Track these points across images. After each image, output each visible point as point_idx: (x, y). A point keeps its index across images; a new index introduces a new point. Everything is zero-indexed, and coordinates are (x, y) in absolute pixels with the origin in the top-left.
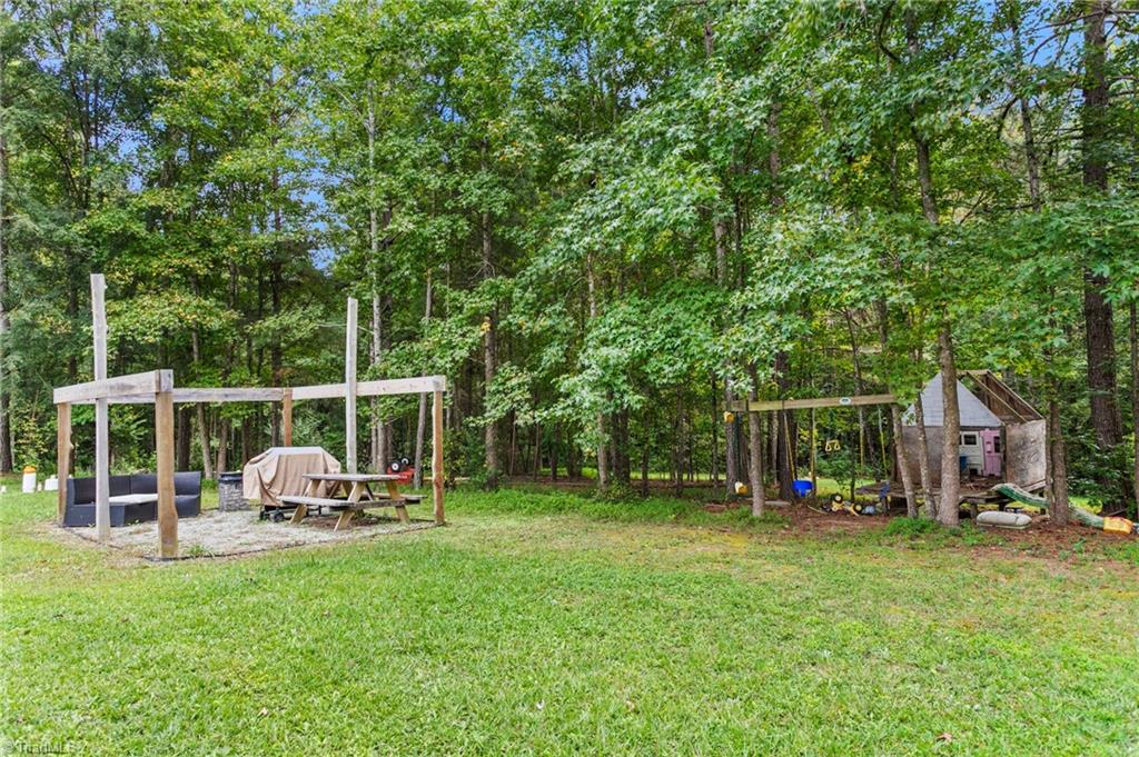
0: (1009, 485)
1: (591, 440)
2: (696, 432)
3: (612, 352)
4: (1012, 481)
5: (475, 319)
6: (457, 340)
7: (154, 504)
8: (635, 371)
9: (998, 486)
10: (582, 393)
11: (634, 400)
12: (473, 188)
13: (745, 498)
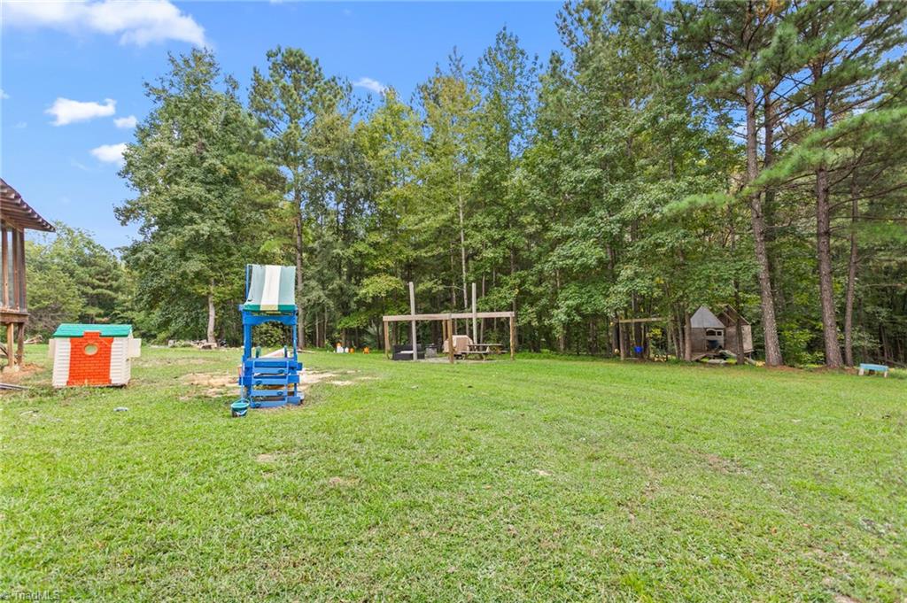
0: (726, 351)
1: (559, 333)
2: (599, 330)
3: (570, 302)
4: (729, 349)
5: (512, 288)
6: (507, 296)
7: (412, 355)
8: (577, 309)
9: (721, 351)
10: (559, 315)
11: (578, 318)
12: (511, 236)
13: (619, 355)
